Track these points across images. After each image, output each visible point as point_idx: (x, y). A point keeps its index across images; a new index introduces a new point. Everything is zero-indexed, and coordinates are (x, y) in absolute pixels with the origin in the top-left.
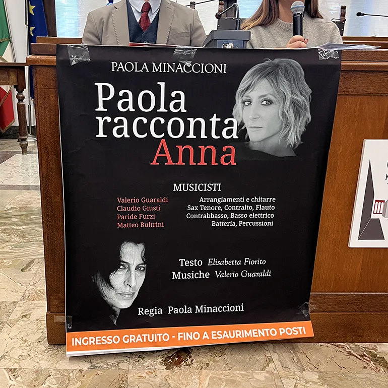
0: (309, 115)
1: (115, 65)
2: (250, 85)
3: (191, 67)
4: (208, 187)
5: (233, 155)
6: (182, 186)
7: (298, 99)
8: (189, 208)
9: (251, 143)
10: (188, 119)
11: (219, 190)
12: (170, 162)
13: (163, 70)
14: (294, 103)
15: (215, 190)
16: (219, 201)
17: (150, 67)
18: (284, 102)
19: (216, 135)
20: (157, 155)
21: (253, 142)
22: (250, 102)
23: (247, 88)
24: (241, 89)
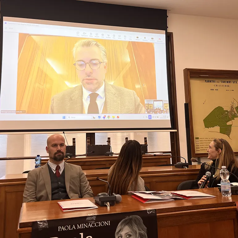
1: (60, 228)
2: (121, 229)
3: (95, 224)
7: (142, 232)
13: (82, 227)
14: (140, 235)
17: (76, 227)
23: (120, 231)
24: (117, 231)
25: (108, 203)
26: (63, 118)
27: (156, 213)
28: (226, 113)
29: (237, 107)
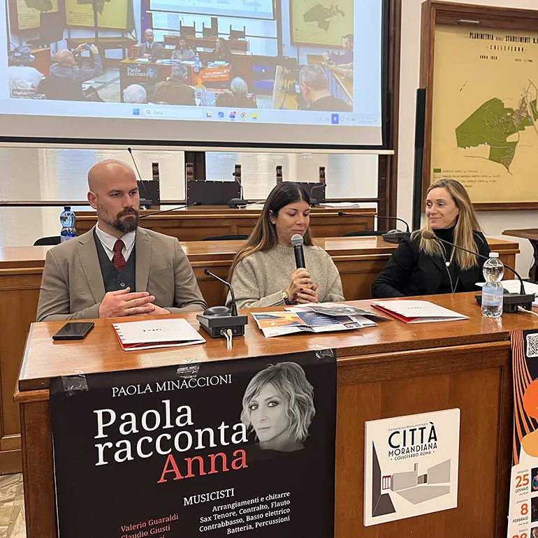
0: (313, 409)
2: (255, 391)
3: (196, 382)
4: (220, 494)
5: (244, 458)
6: (193, 498)
7: (302, 396)
8: (202, 520)
9: (261, 444)
10: (196, 431)
11: (233, 495)
12: (179, 477)
13: (167, 388)
14: (298, 401)
15: (228, 496)
16: (233, 506)
17: (154, 387)
19: (226, 442)
20: (165, 471)
21: (263, 442)
22: (257, 406)
23: (253, 394)
24: (247, 394)
26: (134, 114)
27: (335, 357)
28: (509, 114)
29: (535, 102)
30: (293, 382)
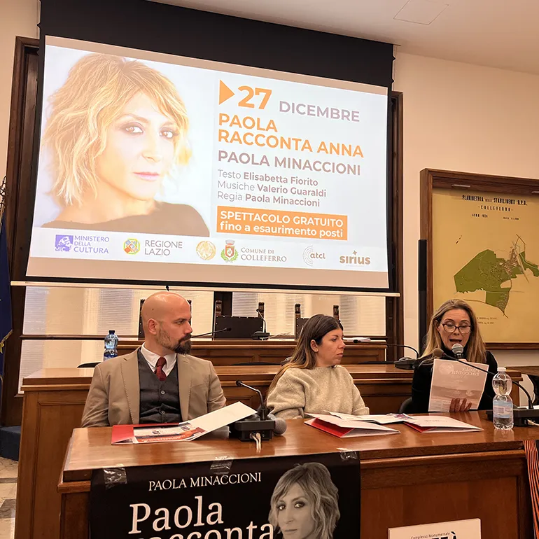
0: (338, 512)
1: (152, 484)
3: (228, 479)
7: (327, 498)
10: (225, 530)
13: (200, 484)
14: (324, 503)
17: (188, 482)
18: (315, 503)
22: (284, 506)
23: (281, 494)
24: (275, 494)
25: (258, 435)
27: (359, 460)
28: (501, 264)
29: (523, 254)
30: (319, 484)
